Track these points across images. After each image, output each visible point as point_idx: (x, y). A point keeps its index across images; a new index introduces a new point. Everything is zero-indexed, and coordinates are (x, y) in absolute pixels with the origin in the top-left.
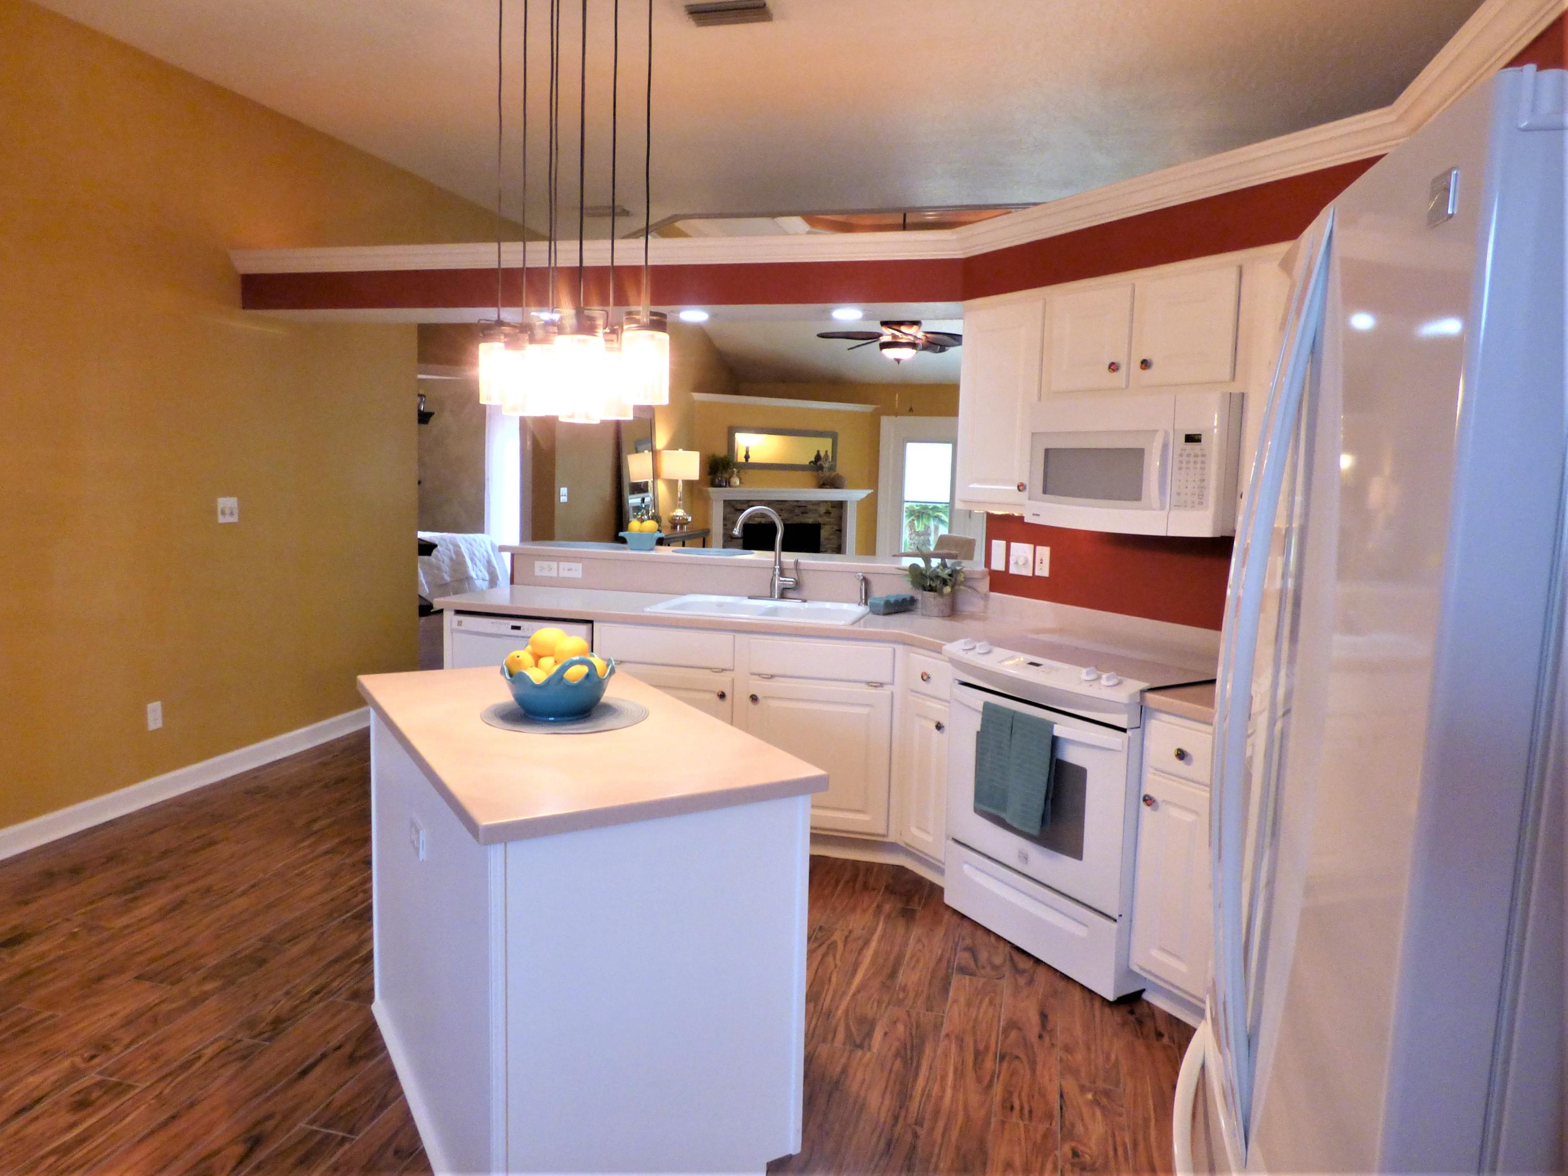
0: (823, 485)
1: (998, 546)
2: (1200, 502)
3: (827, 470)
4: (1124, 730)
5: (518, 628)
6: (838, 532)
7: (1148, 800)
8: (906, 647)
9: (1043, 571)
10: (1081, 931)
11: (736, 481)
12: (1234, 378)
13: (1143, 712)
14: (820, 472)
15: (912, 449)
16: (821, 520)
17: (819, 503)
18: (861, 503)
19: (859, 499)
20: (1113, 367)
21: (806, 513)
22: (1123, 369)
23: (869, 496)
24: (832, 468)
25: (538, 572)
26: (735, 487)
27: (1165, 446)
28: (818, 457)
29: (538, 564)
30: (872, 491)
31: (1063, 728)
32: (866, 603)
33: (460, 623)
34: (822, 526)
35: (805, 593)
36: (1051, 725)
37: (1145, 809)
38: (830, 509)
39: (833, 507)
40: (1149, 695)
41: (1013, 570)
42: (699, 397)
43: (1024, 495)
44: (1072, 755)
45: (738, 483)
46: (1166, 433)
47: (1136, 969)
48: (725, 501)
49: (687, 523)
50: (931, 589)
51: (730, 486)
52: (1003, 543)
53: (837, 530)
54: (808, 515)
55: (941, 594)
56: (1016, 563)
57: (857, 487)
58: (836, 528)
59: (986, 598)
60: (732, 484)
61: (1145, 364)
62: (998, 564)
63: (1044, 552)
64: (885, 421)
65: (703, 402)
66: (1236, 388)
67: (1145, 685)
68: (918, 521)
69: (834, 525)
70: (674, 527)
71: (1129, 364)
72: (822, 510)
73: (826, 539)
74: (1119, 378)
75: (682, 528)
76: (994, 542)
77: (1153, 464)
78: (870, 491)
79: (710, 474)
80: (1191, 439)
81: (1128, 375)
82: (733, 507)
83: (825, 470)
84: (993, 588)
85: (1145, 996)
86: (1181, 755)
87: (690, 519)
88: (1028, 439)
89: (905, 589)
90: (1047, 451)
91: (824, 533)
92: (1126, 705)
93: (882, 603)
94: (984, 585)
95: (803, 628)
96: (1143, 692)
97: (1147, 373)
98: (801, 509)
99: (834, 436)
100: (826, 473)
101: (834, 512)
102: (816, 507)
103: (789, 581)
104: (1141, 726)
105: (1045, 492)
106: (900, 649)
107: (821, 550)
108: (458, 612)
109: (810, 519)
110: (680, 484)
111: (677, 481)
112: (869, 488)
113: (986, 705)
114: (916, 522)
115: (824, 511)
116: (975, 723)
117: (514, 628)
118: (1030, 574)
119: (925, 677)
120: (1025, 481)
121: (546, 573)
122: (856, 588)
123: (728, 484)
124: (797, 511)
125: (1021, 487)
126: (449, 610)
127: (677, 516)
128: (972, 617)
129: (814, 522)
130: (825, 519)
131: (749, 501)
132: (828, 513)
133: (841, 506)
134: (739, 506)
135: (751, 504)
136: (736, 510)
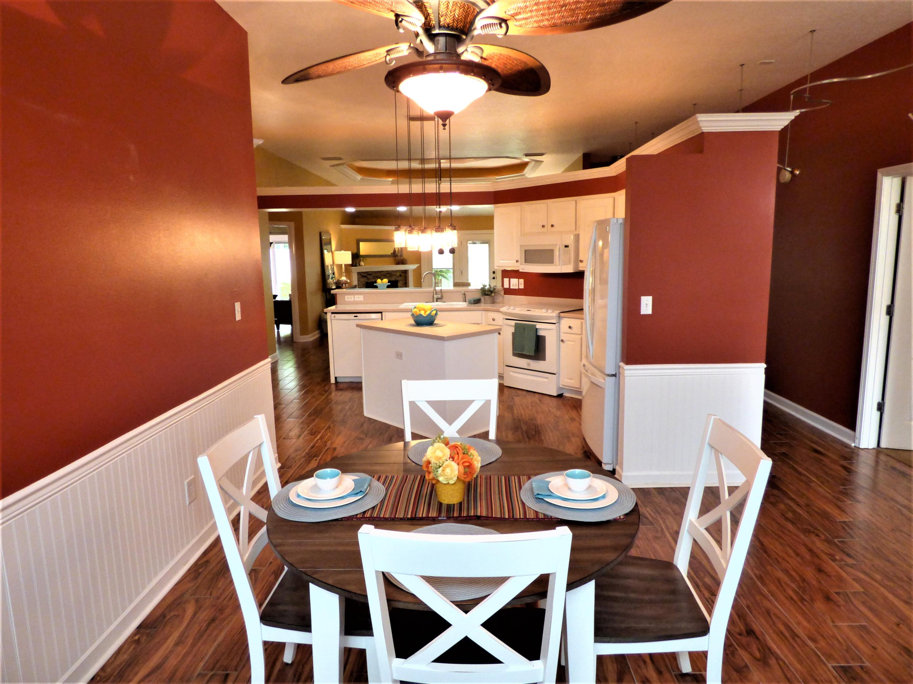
0: (398, 263)
1: (506, 280)
2: (570, 263)
3: (399, 256)
4: (555, 324)
5: (357, 316)
7: (562, 341)
8: (486, 312)
9: (522, 287)
10: (546, 380)
11: (362, 263)
12: (576, 230)
13: (559, 317)
14: (396, 257)
16: (398, 279)
17: (398, 271)
18: (414, 270)
20: (543, 226)
22: (546, 227)
23: (418, 267)
24: (401, 256)
25: (346, 300)
26: (362, 266)
27: (560, 249)
29: (346, 297)
31: (538, 326)
32: (465, 302)
33: (334, 317)
35: (444, 299)
36: (535, 325)
37: (561, 343)
39: (402, 273)
40: (561, 314)
41: (512, 287)
42: (344, 226)
43: (519, 263)
44: (541, 333)
45: (363, 264)
46: (560, 246)
47: (561, 386)
48: (358, 273)
49: (348, 283)
50: (487, 295)
52: (508, 279)
53: (405, 283)
54: (392, 277)
55: (491, 296)
56: (513, 285)
57: (412, 263)
59: (503, 297)
60: (361, 265)
61: (552, 226)
62: (506, 286)
63: (522, 281)
65: (344, 229)
66: (577, 233)
67: (560, 312)
69: (403, 281)
71: (547, 225)
72: (398, 274)
74: (545, 230)
75: (345, 285)
76: (505, 279)
77: (556, 253)
78: (418, 265)
79: (354, 261)
80: (566, 246)
81: (547, 228)
82: (361, 275)
84: (505, 294)
85: (564, 395)
86: (570, 327)
87: (349, 281)
88: (519, 248)
89: (477, 296)
90: (525, 251)
92: (556, 317)
93: (473, 300)
94: (502, 293)
95: (448, 309)
96: (559, 313)
97: (553, 228)
98: (390, 274)
100: (398, 258)
101: (403, 275)
102: (396, 273)
103: (439, 296)
104: (559, 323)
105: (525, 262)
106: (483, 312)
108: (332, 313)
109: (393, 279)
110: (343, 266)
111: (342, 265)
112: (418, 264)
113: (516, 324)
116: (512, 330)
117: (355, 316)
118: (517, 288)
119: (493, 320)
120: (519, 259)
121: (349, 300)
122: (461, 297)
123: (359, 265)
124: (388, 275)
125: (517, 261)
126: (330, 312)
128: (500, 303)
129: (395, 280)
130: (400, 278)
131: (367, 272)
132: (401, 275)
133: (405, 272)
134: (364, 275)
135: (368, 273)
136: (362, 276)
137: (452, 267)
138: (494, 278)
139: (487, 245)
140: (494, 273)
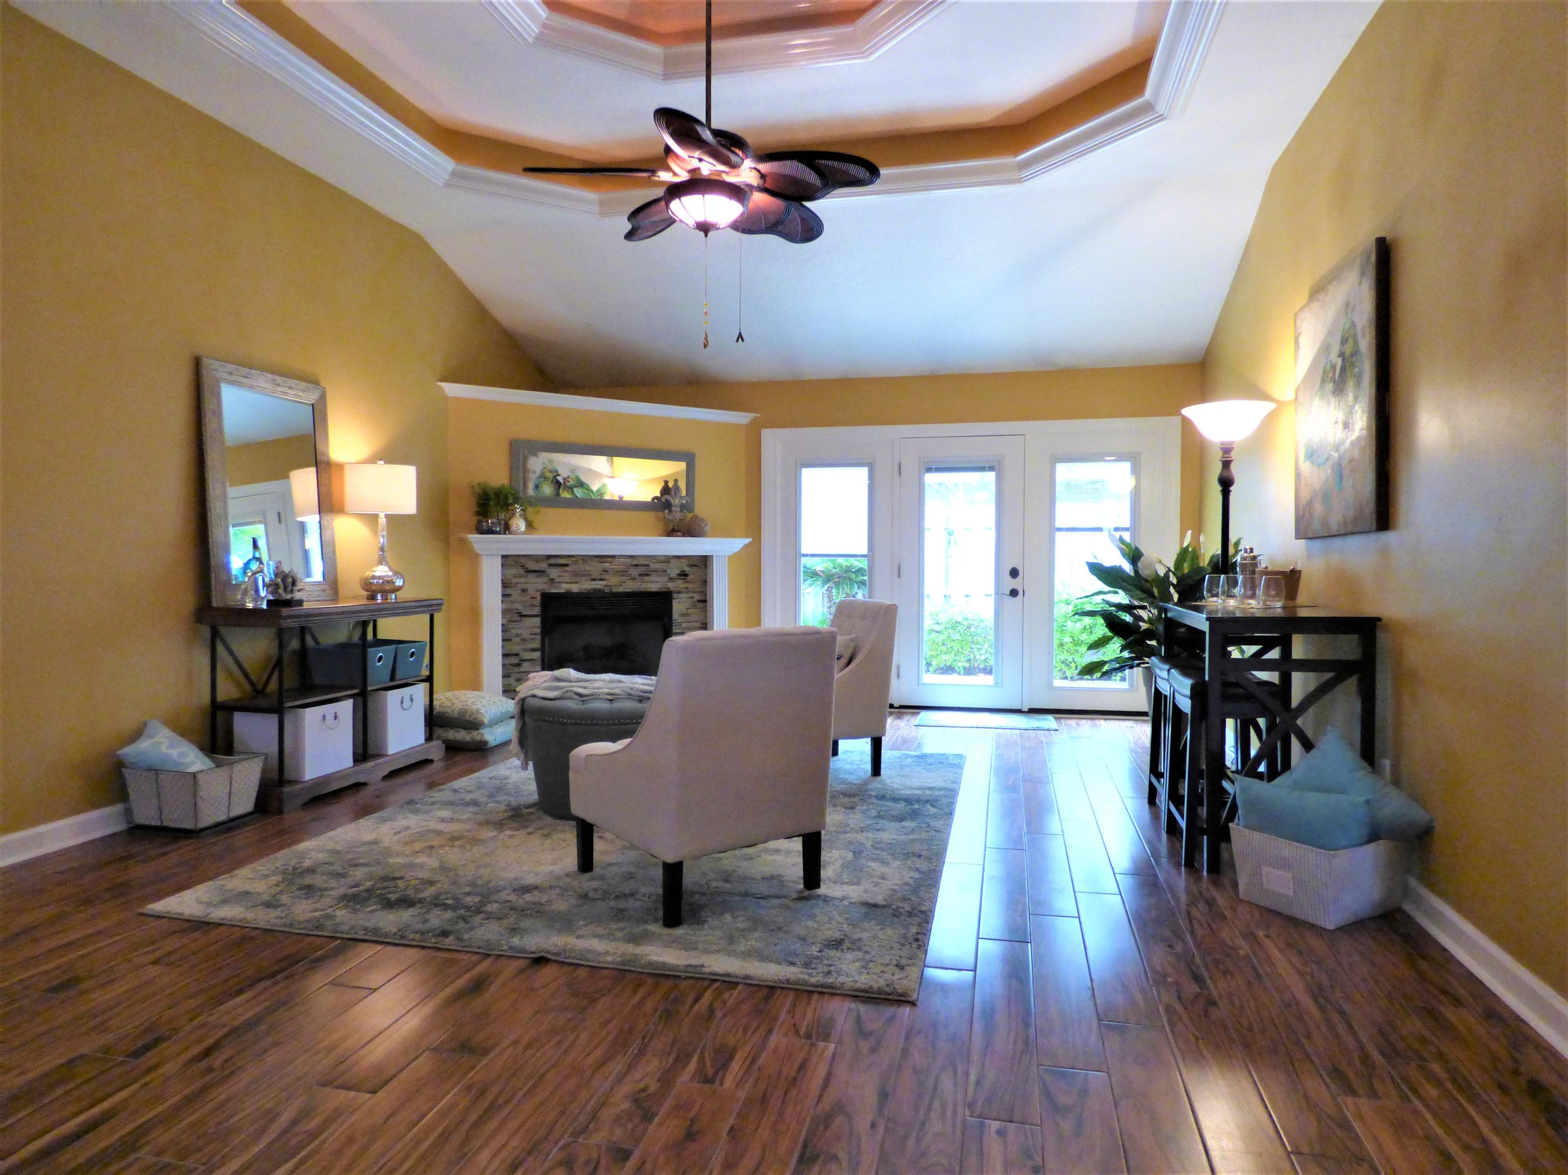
0: (672, 532)
3: (679, 509)
6: (701, 605)
11: (519, 524)
14: (667, 511)
15: (810, 477)
16: (671, 586)
17: (668, 559)
18: (734, 559)
19: (731, 554)
21: (647, 575)
23: (746, 548)
24: (687, 507)
28: (666, 490)
30: (751, 540)
34: (675, 595)
38: (687, 569)
39: (691, 565)
42: (458, 390)
45: (524, 527)
48: (504, 557)
51: (510, 533)
53: (699, 601)
54: (651, 578)
57: (727, 533)
58: (697, 597)
60: (513, 528)
64: (768, 435)
65: (467, 399)
68: (838, 589)
69: (695, 592)
70: (372, 597)
72: (674, 572)
73: (683, 615)
75: (385, 598)
78: (747, 541)
79: (478, 513)
83: (674, 509)
87: (400, 582)
91: (678, 606)
98: (641, 570)
99: (689, 458)
100: (677, 514)
101: (693, 574)
102: (664, 566)
107: (675, 631)
109: (654, 585)
110: (381, 520)
111: (376, 516)
112: (747, 537)
114: (834, 590)
115: (678, 572)
123: (507, 529)
124: (634, 572)
127: (374, 577)
129: (663, 590)
130: (679, 584)
131: (549, 557)
132: (683, 575)
133: (704, 562)
134: (532, 566)
135: (553, 561)
136: (529, 571)
137: (865, 552)
138: (1014, 593)
139: (991, 476)
140: (1014, 573)
